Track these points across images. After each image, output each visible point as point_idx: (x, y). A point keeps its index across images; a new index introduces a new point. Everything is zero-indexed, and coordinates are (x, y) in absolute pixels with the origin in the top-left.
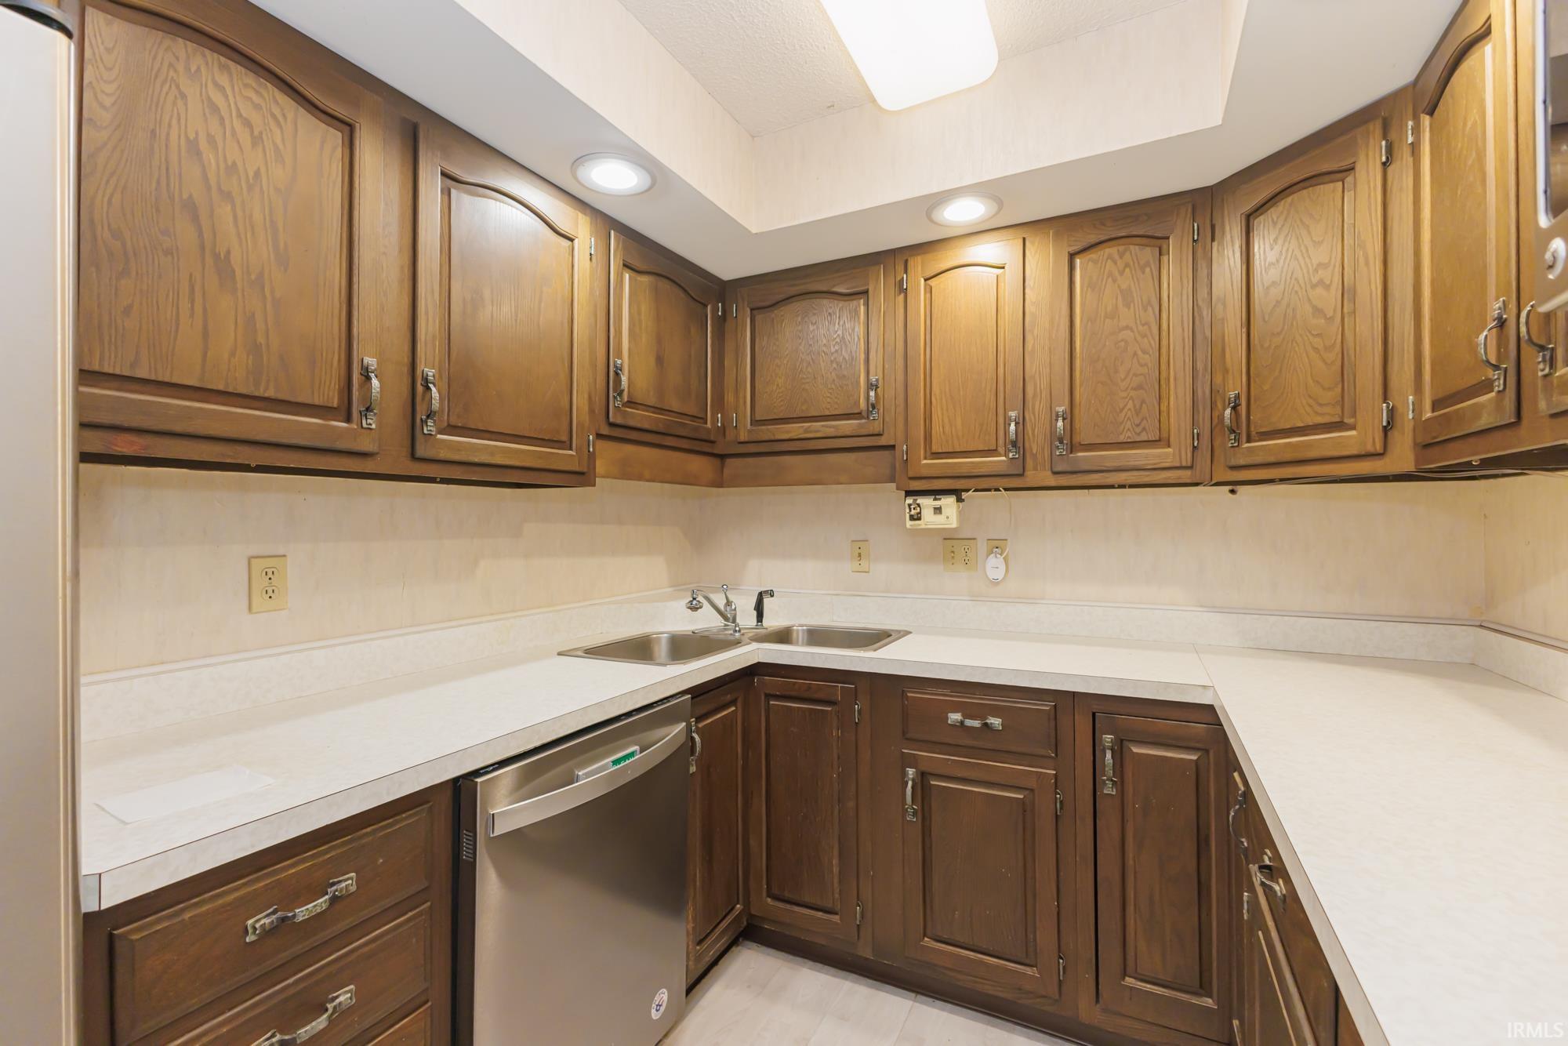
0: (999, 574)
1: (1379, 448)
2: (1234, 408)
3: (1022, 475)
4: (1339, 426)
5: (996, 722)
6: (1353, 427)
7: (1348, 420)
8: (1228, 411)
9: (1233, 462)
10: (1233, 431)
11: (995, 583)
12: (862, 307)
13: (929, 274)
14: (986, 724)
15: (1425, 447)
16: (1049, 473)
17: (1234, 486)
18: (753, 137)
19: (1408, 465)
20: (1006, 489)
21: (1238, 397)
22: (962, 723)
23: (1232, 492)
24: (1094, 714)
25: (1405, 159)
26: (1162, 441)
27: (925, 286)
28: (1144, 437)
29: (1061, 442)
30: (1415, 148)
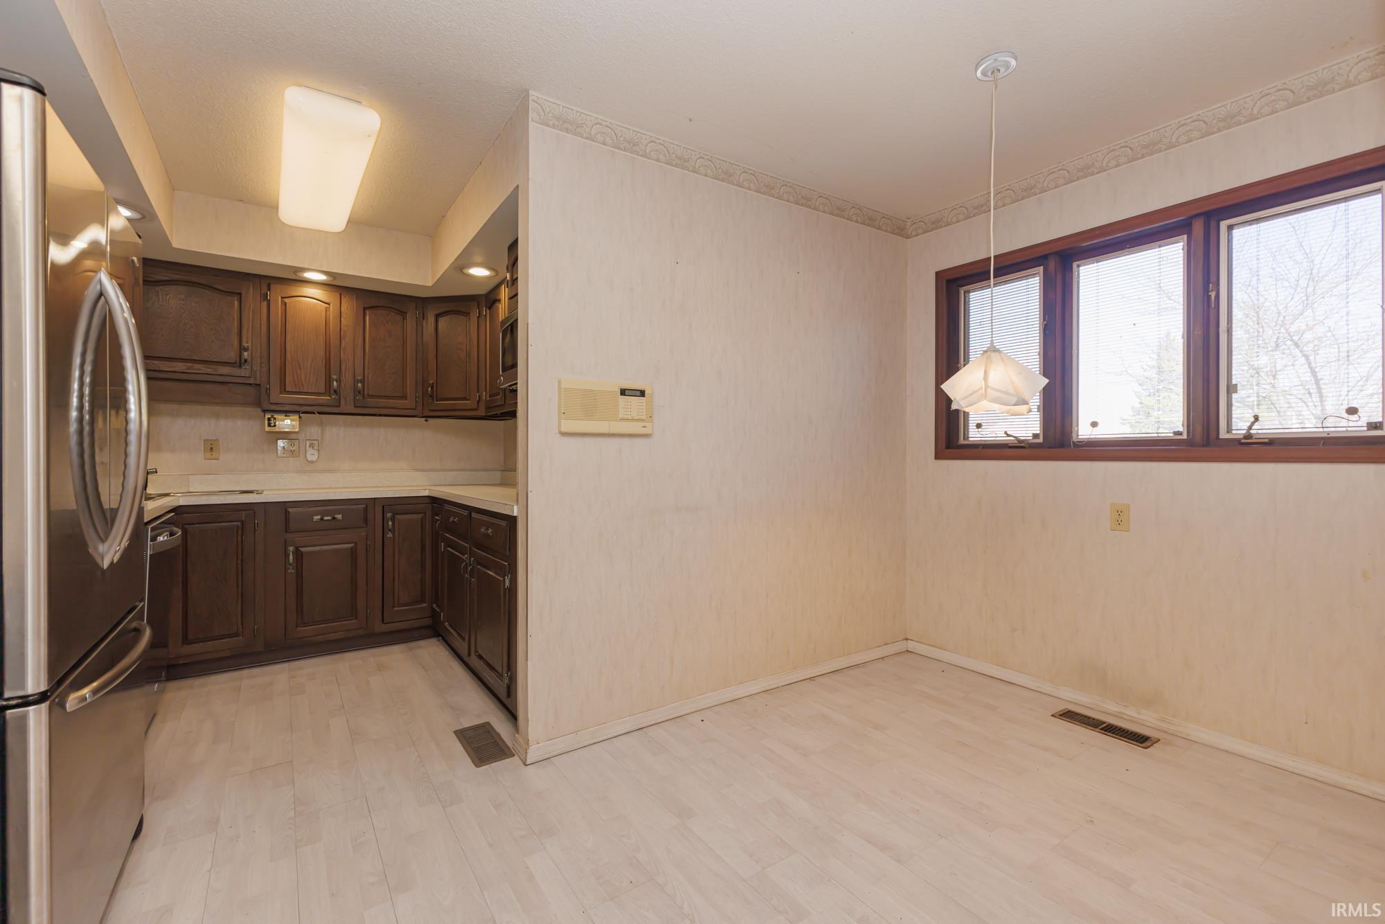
0: (314, 458)
1: (476, 407)
2: (432, 388)
3: (339, 406)
4: (465, 399)
5: (339, 517)
6: (468, 400)
7: (468, 397)
8: (430, 389)
9: (432, 408)
10: (431, 396)
11: (312, 462)
12: (236, 303)
13: (284, 295)
14: (334, 518)
15: (488, 408)
16: (353, 406)
17: (427, 417)
18: (174, 189)
19: (483, 414)
20: (319, 413)
21: (433, 383)
22: (322, 519)
23: (426, 420)
24: (383, 507)
25: (482, 319)
26: (404, 397)
27: (282, 301)
28: (396, 395)
29: (359, 392)
30: (486, 315)
